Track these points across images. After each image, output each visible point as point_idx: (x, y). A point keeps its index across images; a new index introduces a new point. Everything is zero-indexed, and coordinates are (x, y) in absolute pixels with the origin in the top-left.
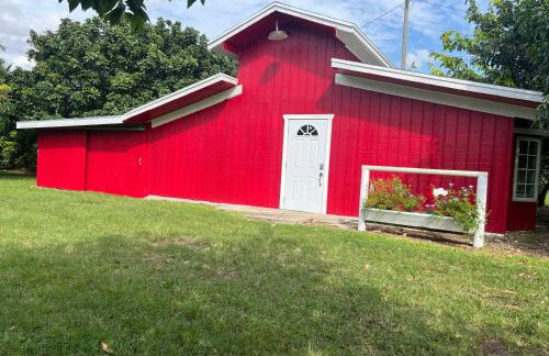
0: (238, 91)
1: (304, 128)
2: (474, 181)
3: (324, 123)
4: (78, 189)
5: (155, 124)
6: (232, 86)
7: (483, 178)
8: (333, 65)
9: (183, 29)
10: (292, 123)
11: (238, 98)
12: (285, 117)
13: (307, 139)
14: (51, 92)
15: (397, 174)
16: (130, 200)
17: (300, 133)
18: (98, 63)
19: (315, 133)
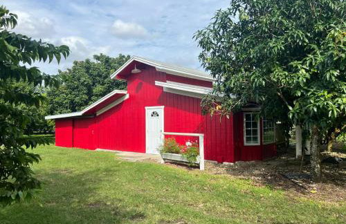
0: (127, 97)
1: (154, 113)
2: (198, 138)
3: (160, 110)
4: (70, 147)
5: (98, 114)
6: (124, 95)
7: (201, 137)
8: (156, 84)
10: (149, 110)
11: (128, 100)
12: (146, 108)
13: (155, 118)
14: (65, 99)
15: (174, 136)
16: (90, 151)
17: (152, 115)
18: (86, 83)
19: (158, 115)
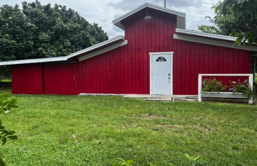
1: (160, 58)
3: (169, 56)
6: (122, 40)
8: (177, 31)
9: (67, 9)
10: (153, 56)
12: (150, 53)
13: (161, 63)
17: (157, 60)
18: (32, 28)
19: (165, 60)
